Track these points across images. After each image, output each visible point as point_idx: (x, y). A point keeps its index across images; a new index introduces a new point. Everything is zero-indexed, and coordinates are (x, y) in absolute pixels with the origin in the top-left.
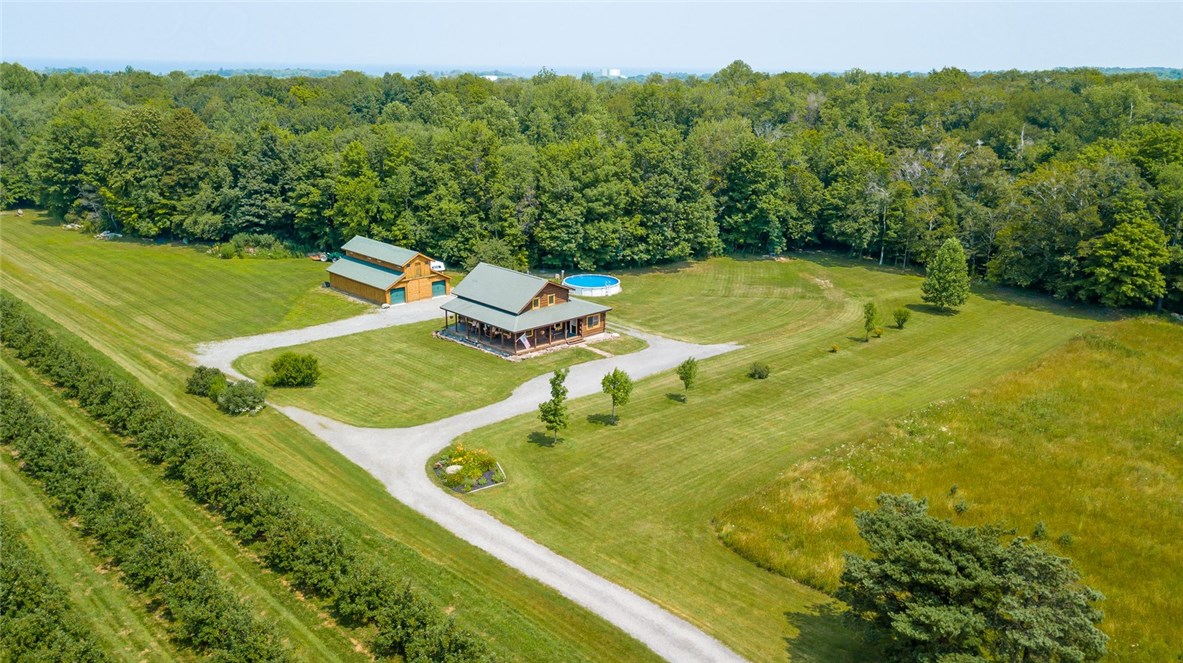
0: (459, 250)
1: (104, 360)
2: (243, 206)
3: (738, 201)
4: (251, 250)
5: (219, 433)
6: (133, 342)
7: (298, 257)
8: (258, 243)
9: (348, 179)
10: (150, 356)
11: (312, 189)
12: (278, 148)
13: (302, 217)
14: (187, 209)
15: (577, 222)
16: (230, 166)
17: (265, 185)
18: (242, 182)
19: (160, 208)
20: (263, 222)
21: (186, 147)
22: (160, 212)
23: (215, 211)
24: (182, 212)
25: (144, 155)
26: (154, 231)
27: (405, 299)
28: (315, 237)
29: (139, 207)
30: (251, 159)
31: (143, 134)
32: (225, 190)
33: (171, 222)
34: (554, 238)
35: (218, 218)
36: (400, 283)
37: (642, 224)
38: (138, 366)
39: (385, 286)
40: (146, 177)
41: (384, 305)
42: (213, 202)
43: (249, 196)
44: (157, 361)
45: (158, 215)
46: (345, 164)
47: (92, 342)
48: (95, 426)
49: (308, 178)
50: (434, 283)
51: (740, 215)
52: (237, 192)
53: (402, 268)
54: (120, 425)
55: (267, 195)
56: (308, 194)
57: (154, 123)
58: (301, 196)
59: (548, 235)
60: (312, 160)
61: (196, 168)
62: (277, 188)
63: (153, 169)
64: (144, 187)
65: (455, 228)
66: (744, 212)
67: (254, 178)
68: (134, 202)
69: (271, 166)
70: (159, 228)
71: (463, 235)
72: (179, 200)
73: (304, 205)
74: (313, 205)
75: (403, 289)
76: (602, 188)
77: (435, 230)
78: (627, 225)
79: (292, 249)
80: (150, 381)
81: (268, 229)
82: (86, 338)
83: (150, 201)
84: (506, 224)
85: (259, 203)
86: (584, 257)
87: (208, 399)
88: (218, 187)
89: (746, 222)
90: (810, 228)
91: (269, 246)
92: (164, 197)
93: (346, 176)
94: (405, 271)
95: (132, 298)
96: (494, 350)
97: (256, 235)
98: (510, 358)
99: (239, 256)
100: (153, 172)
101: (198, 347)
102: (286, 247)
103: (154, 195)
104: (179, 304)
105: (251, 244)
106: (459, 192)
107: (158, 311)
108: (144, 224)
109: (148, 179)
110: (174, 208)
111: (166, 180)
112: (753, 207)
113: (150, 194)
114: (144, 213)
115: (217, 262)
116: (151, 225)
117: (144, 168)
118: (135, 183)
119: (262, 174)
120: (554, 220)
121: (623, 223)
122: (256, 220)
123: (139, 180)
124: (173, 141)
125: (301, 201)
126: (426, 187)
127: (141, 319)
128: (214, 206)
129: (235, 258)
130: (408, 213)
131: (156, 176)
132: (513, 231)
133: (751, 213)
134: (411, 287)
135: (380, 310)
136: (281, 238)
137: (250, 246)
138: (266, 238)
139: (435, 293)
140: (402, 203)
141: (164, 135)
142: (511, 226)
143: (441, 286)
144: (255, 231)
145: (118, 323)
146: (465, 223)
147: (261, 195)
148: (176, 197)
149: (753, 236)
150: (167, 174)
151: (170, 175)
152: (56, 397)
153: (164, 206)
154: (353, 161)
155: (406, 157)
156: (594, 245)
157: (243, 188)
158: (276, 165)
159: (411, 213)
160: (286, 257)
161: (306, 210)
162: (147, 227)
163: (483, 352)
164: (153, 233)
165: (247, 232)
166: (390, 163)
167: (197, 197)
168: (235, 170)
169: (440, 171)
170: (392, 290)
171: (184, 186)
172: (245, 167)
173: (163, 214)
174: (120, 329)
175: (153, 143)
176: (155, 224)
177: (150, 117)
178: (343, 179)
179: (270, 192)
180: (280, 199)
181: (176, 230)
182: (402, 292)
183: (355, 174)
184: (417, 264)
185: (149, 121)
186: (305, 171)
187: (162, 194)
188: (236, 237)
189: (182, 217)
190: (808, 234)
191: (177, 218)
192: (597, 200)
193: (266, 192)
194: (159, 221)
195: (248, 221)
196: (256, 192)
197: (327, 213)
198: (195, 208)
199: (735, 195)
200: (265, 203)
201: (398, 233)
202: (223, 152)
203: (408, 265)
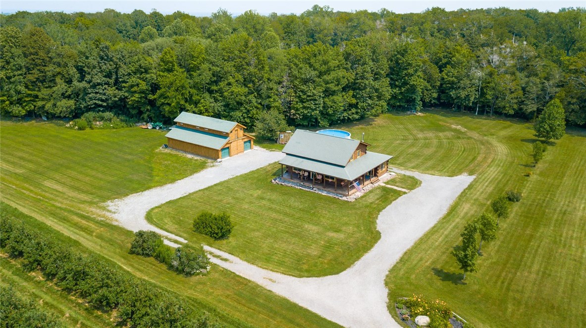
0: (244, 118)
1: (41, 227)
2: (90, 94)
3: (397, 81)
4: (98, 123)
5: (188, 297)
6: (53, 205)
7: (131, 126)
8: (102, 119)
9: (166, 74)
10: (76, 219)
11: (140, 81)
12: (110, 54)
13: (134, 100)
14: (46, 97)
15: (320, 96)
16: (77, 67)
17: (104, 79)
18: (88, 77)
19: (26, 97)
20: (105, 104)
21: (42, 54)
22: (27, 99)
23: (69, 97)
24: (43, 99)
25: (12, 60)
26: (23, 112)
27: (230, 155)
28: (141, 113)
29: (10, 96)
30: (92, 61)
31: (10, 46)
32: (75, 83)
33: (35, 106)
34: (304, 108)
35: (71, 102)
36: (227, 144)
37: (354, 96)
38: (72, 229)
39: (219, 148)
40: (14, 76)
41: (219, 160)
42: (66, 92)
43: (94, 86)
44: (84, 222)
45: (25, 101)
46: (162, 64)
47: (21, 209)
48: (72, 302)
49: (135, 73)
50: (245, 142)
51: (397, 89)
52: (83, 84)
53: (227, 133)
54: (104, 303)
55: (106, 86)
56: (138, 85)
57: (17, 38)
58: (132, 86)
59: (301, 106)
60: (137, 61)
61: (51, 69)
62: (112, 81)
63: (18, 70)
64: (13, 83)
65: (240, 104)
66: (400, 87)
67: (96, 74)
68: (6, 93)
69: (107, 67)
70: (26, 110)
71: (246, 108)
72: (39, 91)
73: (135, 92)
74: (142, 92)
75: (228, 148)
76: (333, 75)
77: (227, 105)
78: (345, 97)
79: (126, 121)
80: (90, 243)
81: (109, 108)
82: (14, 205)
83: (19, 93)
84: (272, 100)
85: (101, 91)
86: (323, 119)
87: (152, 258)
88: (69, 82)
89: (401, 93)
90: (435, 95)
91: (110, 120)
92: (29, 89)
93: (164, 72)
94: (230, 135)
95: (31, 166)
96: (329, 192)
97: (100, 113)
98: (344, 198)
99: (91, 127)
100: (19, 72)
101: (108, 206)
102: (122, 120)
103: (21, 88)
104: (68, 168)
105: (98, 119)
106: (242, 80)
107: (57, 176)
108: (15, 108)
109: (16, 77)
110: (37, 97)
111: (30, 77)
112: (405, 83)
113: (19, 88)
114: (14, 101)
115: (75, 132)
116: (20, 108)
117: (12, 69)
118: (7, 80)
119: (101, 72)
120: (305, 96)
121: (343, 96)
122: (101, 103)
123: (9, 78)
124: (32, 50)
125: (133, 90)
126: (218, 78)
127: (48, 183)
128: (67, 94)
129: (88, 130)
130: (207, 95)
131: (21, 75)
132: (276, 104)
133: (404, 88)
134: (233, 146)
135: (215, 164)
136: (117, 114)
137: (97, 121)
138: (107, 114)
139: (245, 149)
140: (202, 88)
141: (24, 47)
142: (275, 101)
143: (248, 144)
144: (99, 111)
145: (32, 188)
146: (247, 100)
147: (102, 86)
148: (37, 89)
149: (404, 101)
150: (29, 73)
151: (31, 74)
152: (17, 269)
153: (29, 95)
154: (169, 62)
155: (203, 58)
156: (330, 111)
157: (89, 82)
158: (111, 65)
159: (209, 95)
160: (123, 127)
161: (137, 95)
162: (17, 109)
163: (321, 195)
164: (23, 114)
165: (94, 111)
166: (194, 63)
167: (55, 89)
168: (82, 69)
169: (229, 67)
170: (223, 149)
171: (43, 81)
172: (88, 67)
173: (29, 100)
174: (36, 194)
175: (17, 51)
176: (23, 108)
177: (13, 34)
178: (162, 73)
179: (107, 84)
180: (114, 88)
181: (38, 111)
182: (227, 150)
183: (170, 70)
184: (236, 131)
185: (12, 37)
186: (133, 69)
187: (27, 87)
188: (86, 115)
189: (43, 103)
190: (434, 99)
191: (40, 104)
192: (332, 82)
193: (105, 84)
194: (26, 106)
195: (95, 104)
196: (99, 84)
197: (151, 97)
198: (52, 96)
199: (394, 77)
200: (105, 91)
201: (202, 108)
202: (70, 57)
203: (231, 132)
